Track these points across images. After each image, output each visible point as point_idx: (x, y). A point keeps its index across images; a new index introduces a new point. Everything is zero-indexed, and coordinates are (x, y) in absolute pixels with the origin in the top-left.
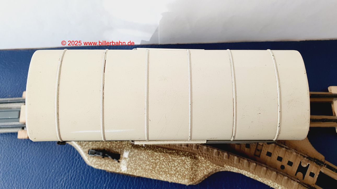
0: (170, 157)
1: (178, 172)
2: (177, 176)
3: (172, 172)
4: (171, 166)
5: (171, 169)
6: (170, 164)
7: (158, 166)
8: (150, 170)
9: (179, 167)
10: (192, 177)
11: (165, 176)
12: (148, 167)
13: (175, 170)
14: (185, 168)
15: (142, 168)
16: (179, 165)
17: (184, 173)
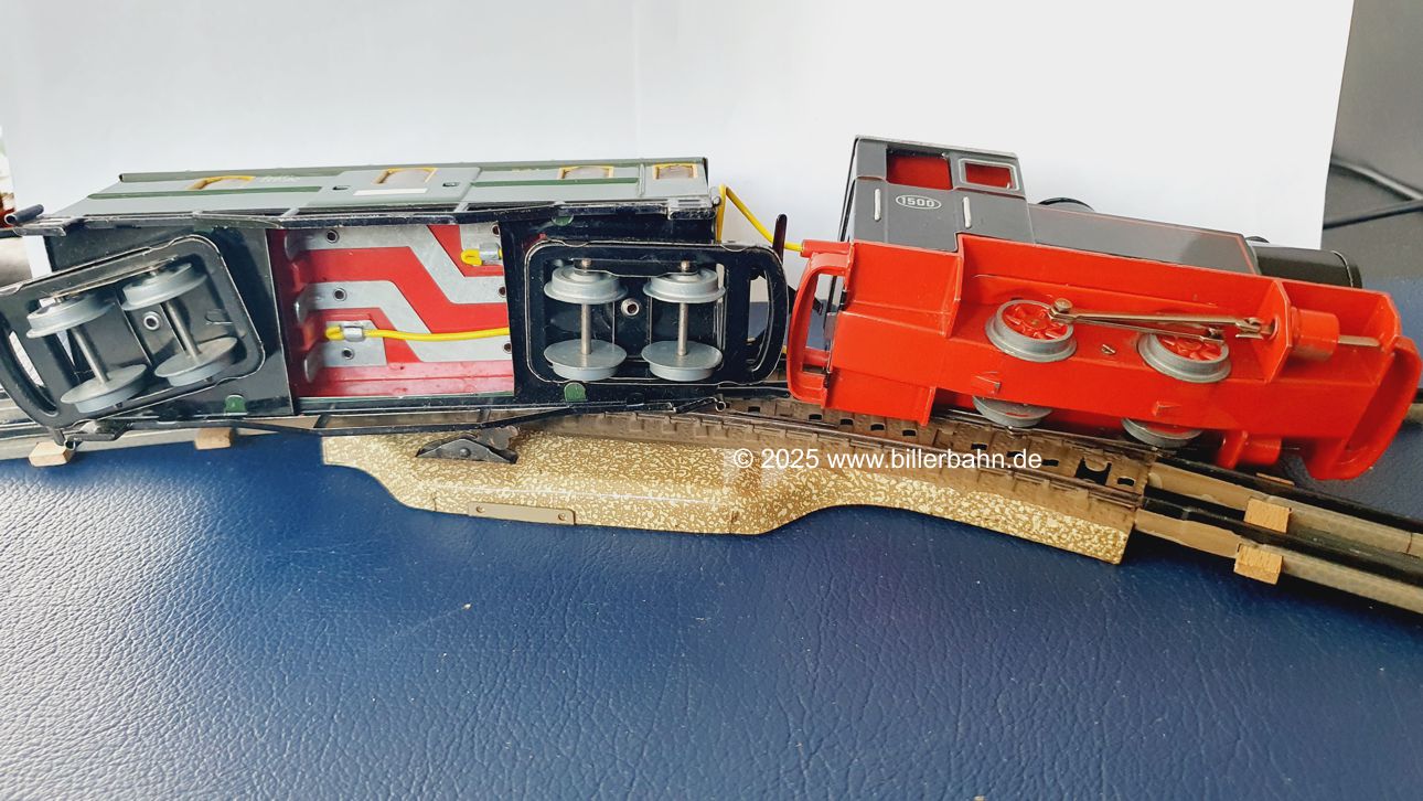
0: (675, 450)
1: (698, 473)
2: (696, 480)
3: (681, 475)
4: (679, 465)
5: (678, 469)
6: (674, 461)
7: (635, 466)
8: (612, 472)
9: (701, 465)
10: (744, 485)
11: (657, 482)
12: (606, 468)
13: (687, 471)
14: (721, 467)
15: (586, 471)
16: (701, 462)
17: (718, 475)
